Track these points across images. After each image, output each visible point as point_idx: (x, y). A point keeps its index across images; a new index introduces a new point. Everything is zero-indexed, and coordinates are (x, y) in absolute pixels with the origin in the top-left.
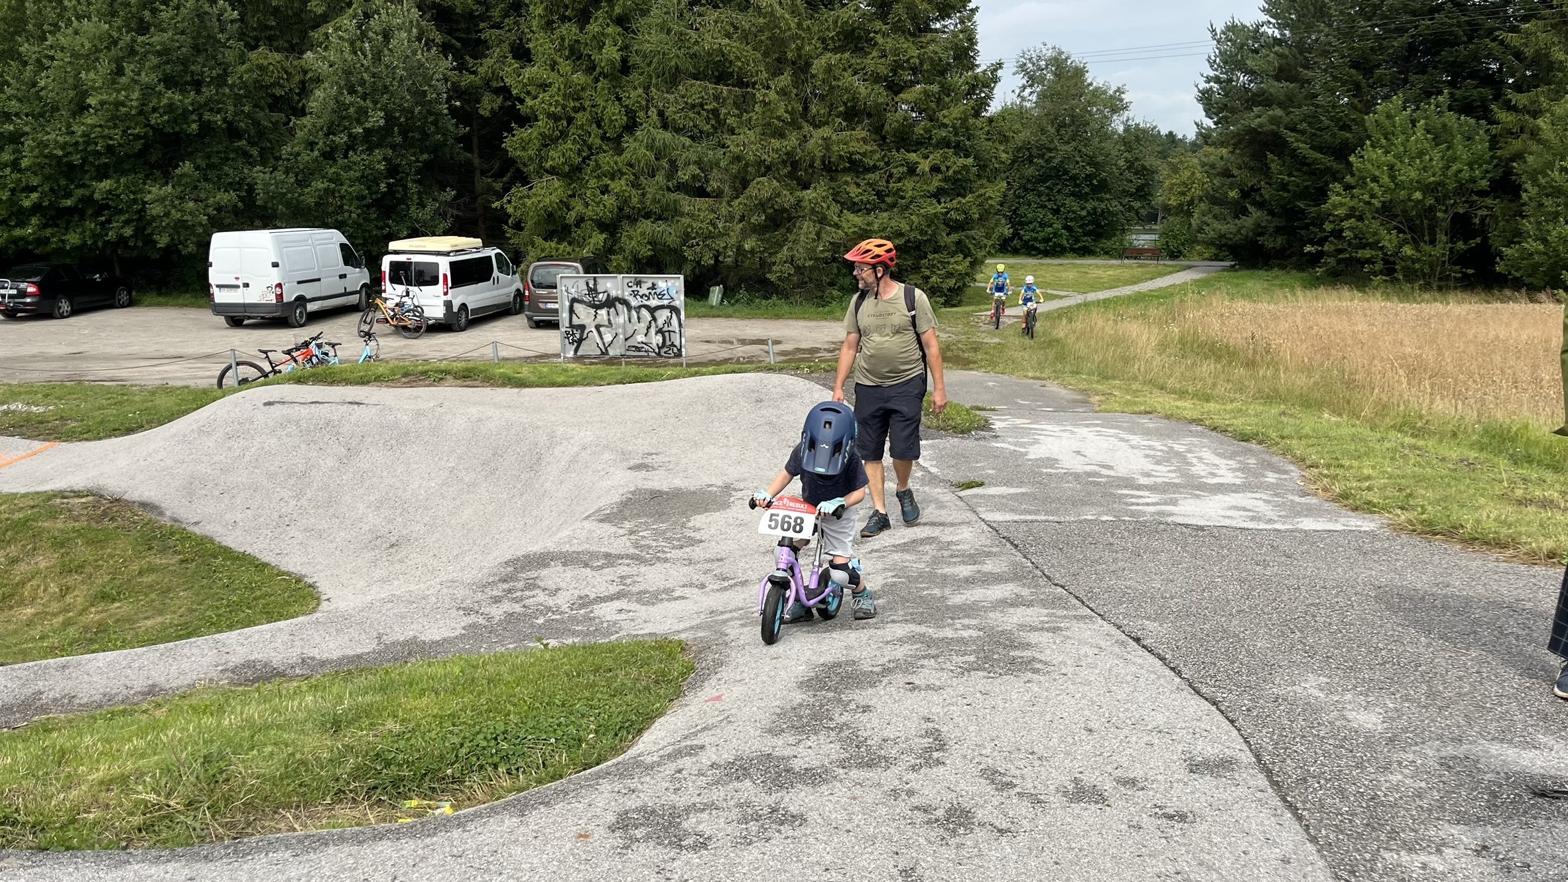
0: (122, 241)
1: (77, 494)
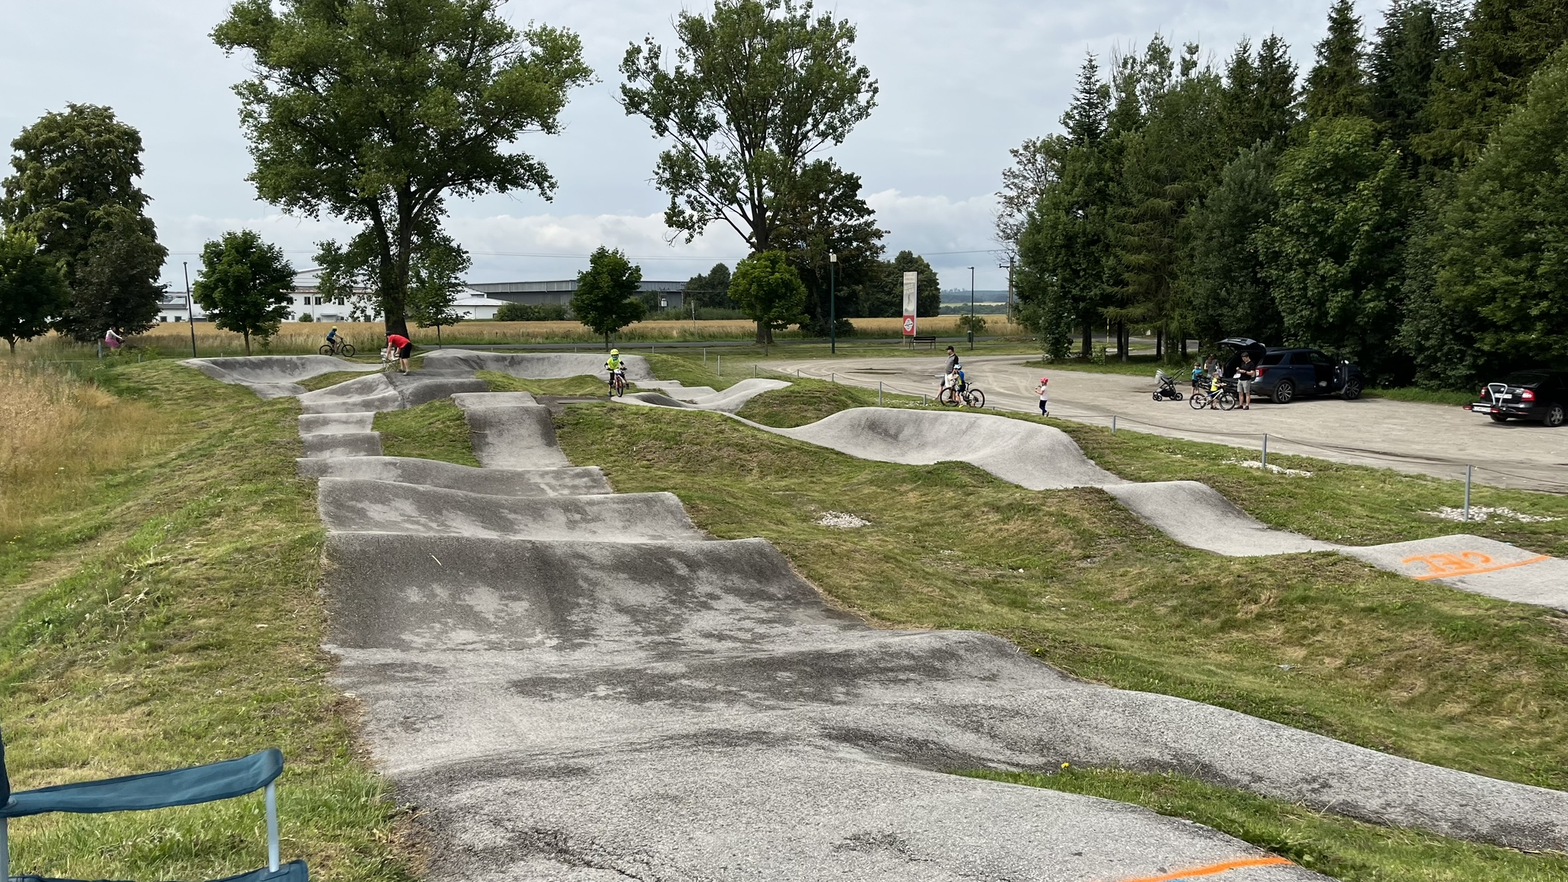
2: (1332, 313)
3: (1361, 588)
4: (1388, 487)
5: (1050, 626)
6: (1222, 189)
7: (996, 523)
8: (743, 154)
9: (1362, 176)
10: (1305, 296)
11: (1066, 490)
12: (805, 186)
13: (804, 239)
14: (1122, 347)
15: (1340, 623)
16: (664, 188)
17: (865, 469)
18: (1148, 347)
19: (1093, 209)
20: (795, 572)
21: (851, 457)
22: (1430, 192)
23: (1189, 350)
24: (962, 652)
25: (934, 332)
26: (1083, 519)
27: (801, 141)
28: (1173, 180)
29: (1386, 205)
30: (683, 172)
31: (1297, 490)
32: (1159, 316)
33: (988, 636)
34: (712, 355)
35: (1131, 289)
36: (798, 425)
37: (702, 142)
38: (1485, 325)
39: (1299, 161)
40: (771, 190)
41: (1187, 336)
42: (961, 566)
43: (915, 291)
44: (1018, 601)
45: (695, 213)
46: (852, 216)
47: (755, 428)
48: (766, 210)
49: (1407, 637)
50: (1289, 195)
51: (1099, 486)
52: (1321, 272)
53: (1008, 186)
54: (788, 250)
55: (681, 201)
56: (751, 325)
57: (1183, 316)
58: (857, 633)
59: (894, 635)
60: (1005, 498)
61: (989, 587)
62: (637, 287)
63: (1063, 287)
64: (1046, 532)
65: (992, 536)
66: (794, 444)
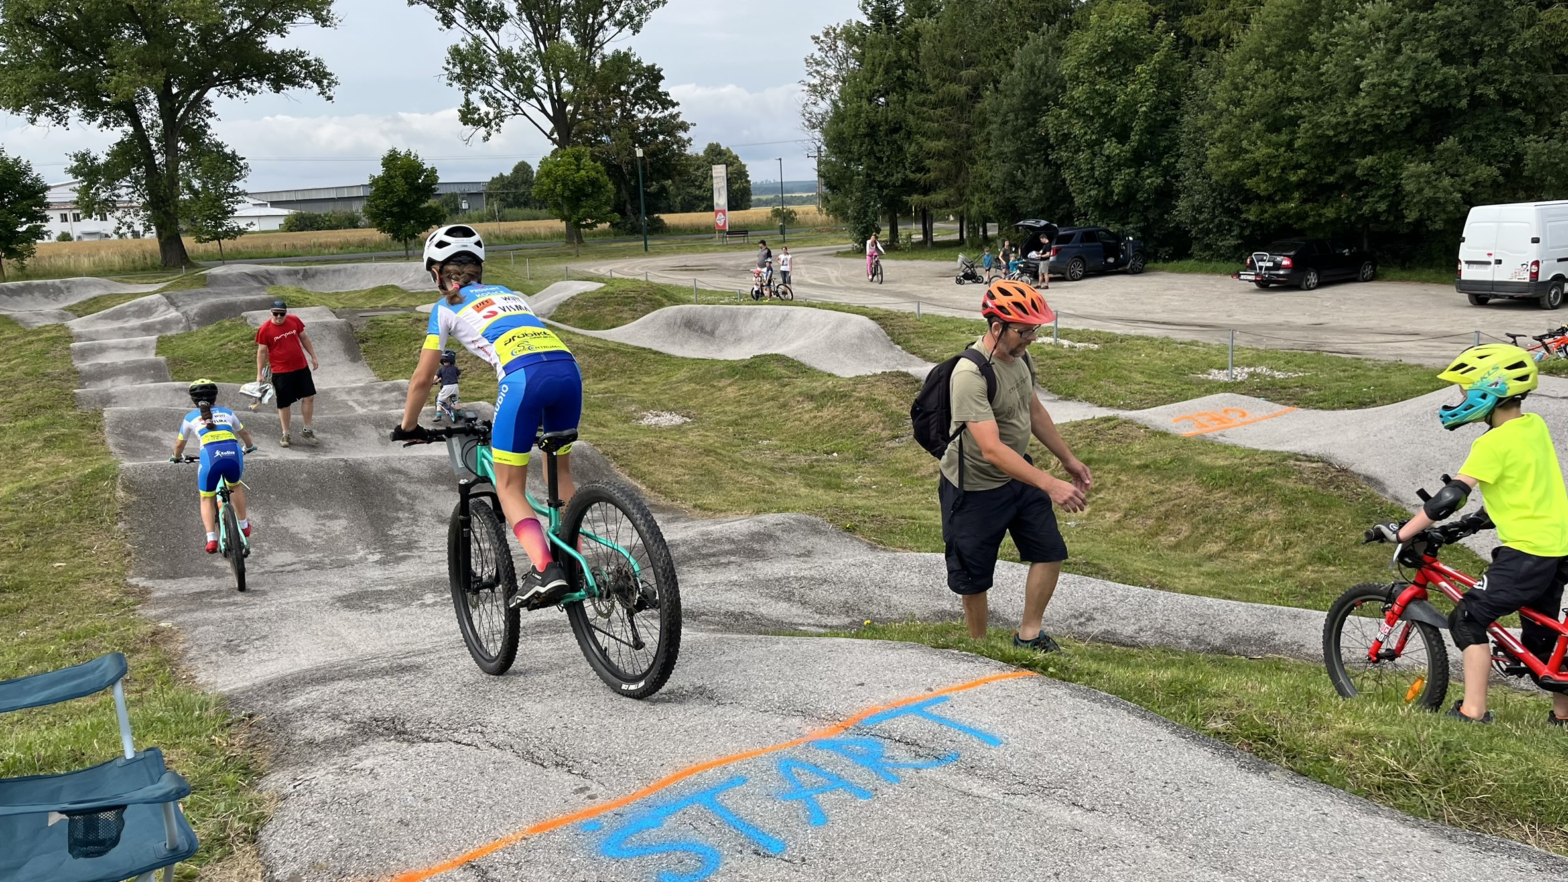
0: (1376, 215)
1: (1309, 458)
2: (1116, 191)
3: (1137, 447)
4: (1165, 354)
5: (860, 503)
6: (1014, 73)
7: (811, 411)
8: (538, 46)
9: (1139, 59)
10: (1093, 177)
11: (875, 375)
12: (606, 79)
13: (608, 134)
14: (927, 232)
15: (1119, 480)
16: (456, 85)
17: (683, 366)
18: (951, 232)
19: (894, 97)
20: (617, 471)
21: (669, 356)
22: (1200, 73)
23: (989, 233)
24: (778, 533)
25: (747, 226)
26: (891, 402)
27: (598, 30)
28: (968, 66)
29: (1161, 86)
30: (475, 67)
31: (1085, 362)
32: (959, 202)
33: (803, 516)
34: (520, 259)
35: (932, 175)
36: (613, 327)
37: (493, 34)
38: (1249, 197)
39: (1082, 44)
40: (570, 82)
41: (987, 219)
42: (778, 454)
43: (724, 184)
44: (832, 483)
45: (491, 110)
46: (656, 109)
47: (569, 332)
48: (566, 105)
49: (1175, 489)
50: (1075, 78)
51: (904, 370)
52: (1107, 152)
53: (810, 74)
54: (592, 145)
55: (475, 97)
56: (559, 225)
57: (983, 201)
58: (681, 525)
59: (715, 524)
60: (818, 386)
61: (807, 473)
62: (435, 190)
63: (868, 175)
64: (858, 417)
65: (807, 424)
66: (611, 346)
